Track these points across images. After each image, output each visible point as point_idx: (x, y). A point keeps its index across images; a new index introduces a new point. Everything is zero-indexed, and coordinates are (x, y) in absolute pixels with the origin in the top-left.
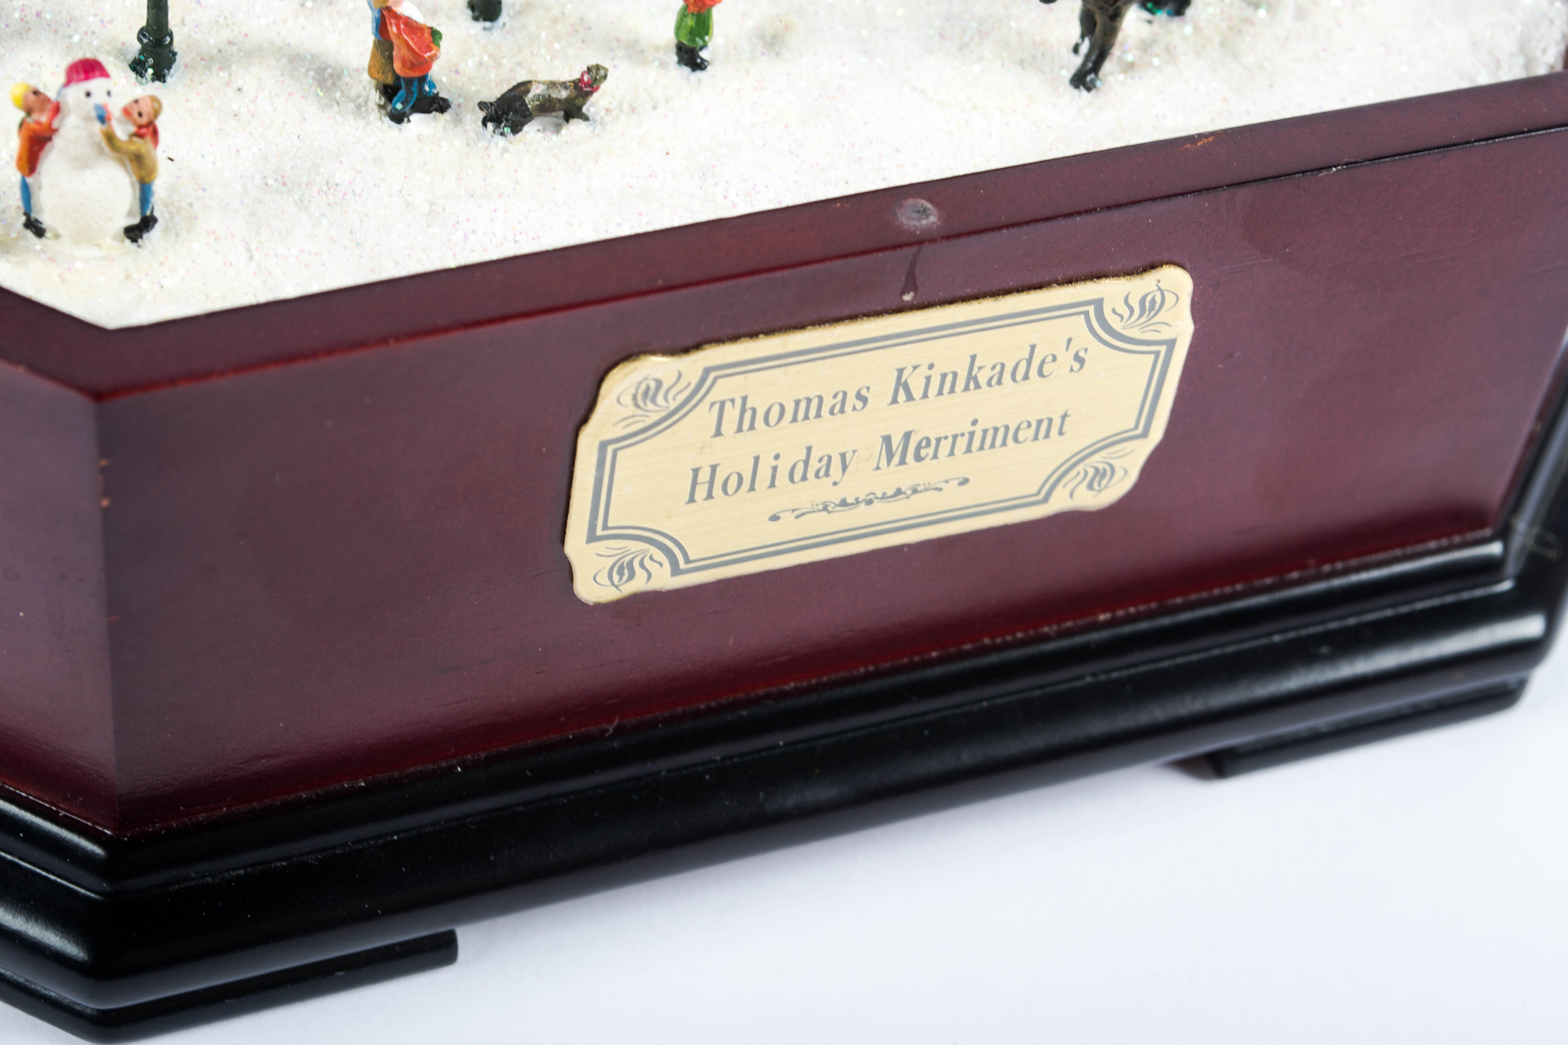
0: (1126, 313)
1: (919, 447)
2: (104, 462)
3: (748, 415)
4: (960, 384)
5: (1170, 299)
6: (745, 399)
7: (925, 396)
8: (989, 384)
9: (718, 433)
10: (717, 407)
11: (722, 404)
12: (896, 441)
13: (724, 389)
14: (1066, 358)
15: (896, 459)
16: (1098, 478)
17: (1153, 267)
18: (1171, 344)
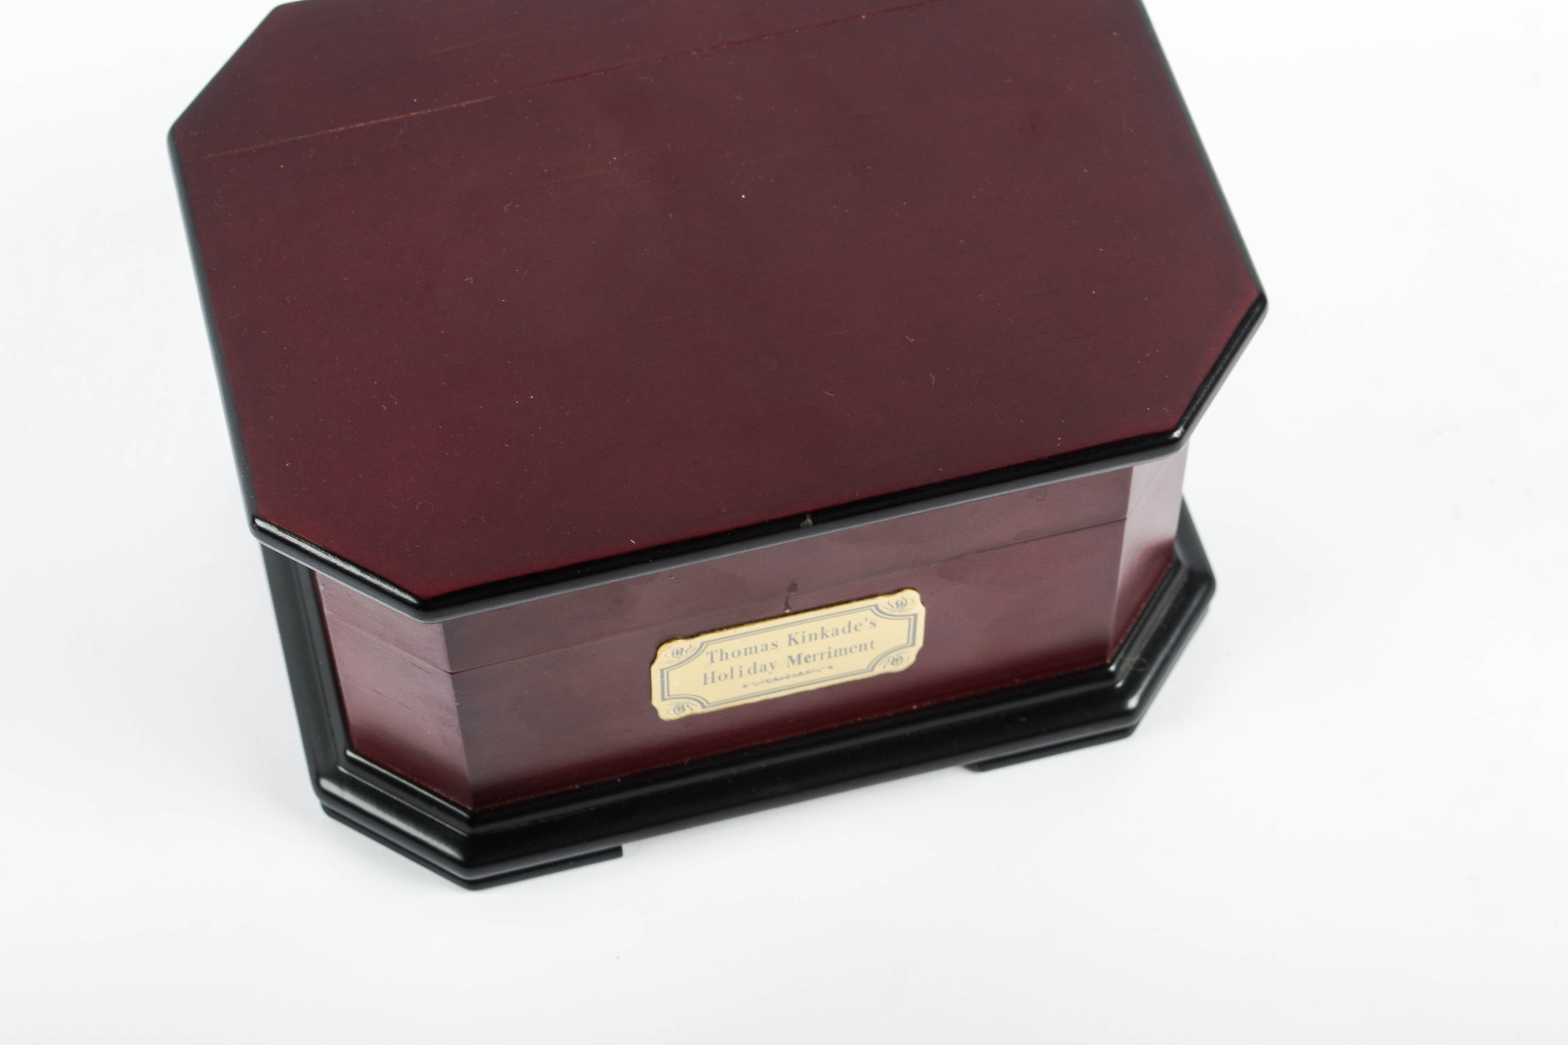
0: (890, 607)
1: (806, 659)
2: (458, 704)
3: (724, 656)
4: (819, 636)
5: (909, 602)
6: (721, 651)
7: (804, 641)
8: (833, 635)
9: (712, 661)
10: (709, 655)
11: (712, 653)
12: (795, 657)
13: (711, 648)
14: (867, 624)
15: (796, 663)
16: (895, 662)
17: (899, 590)
18: (915, 616)
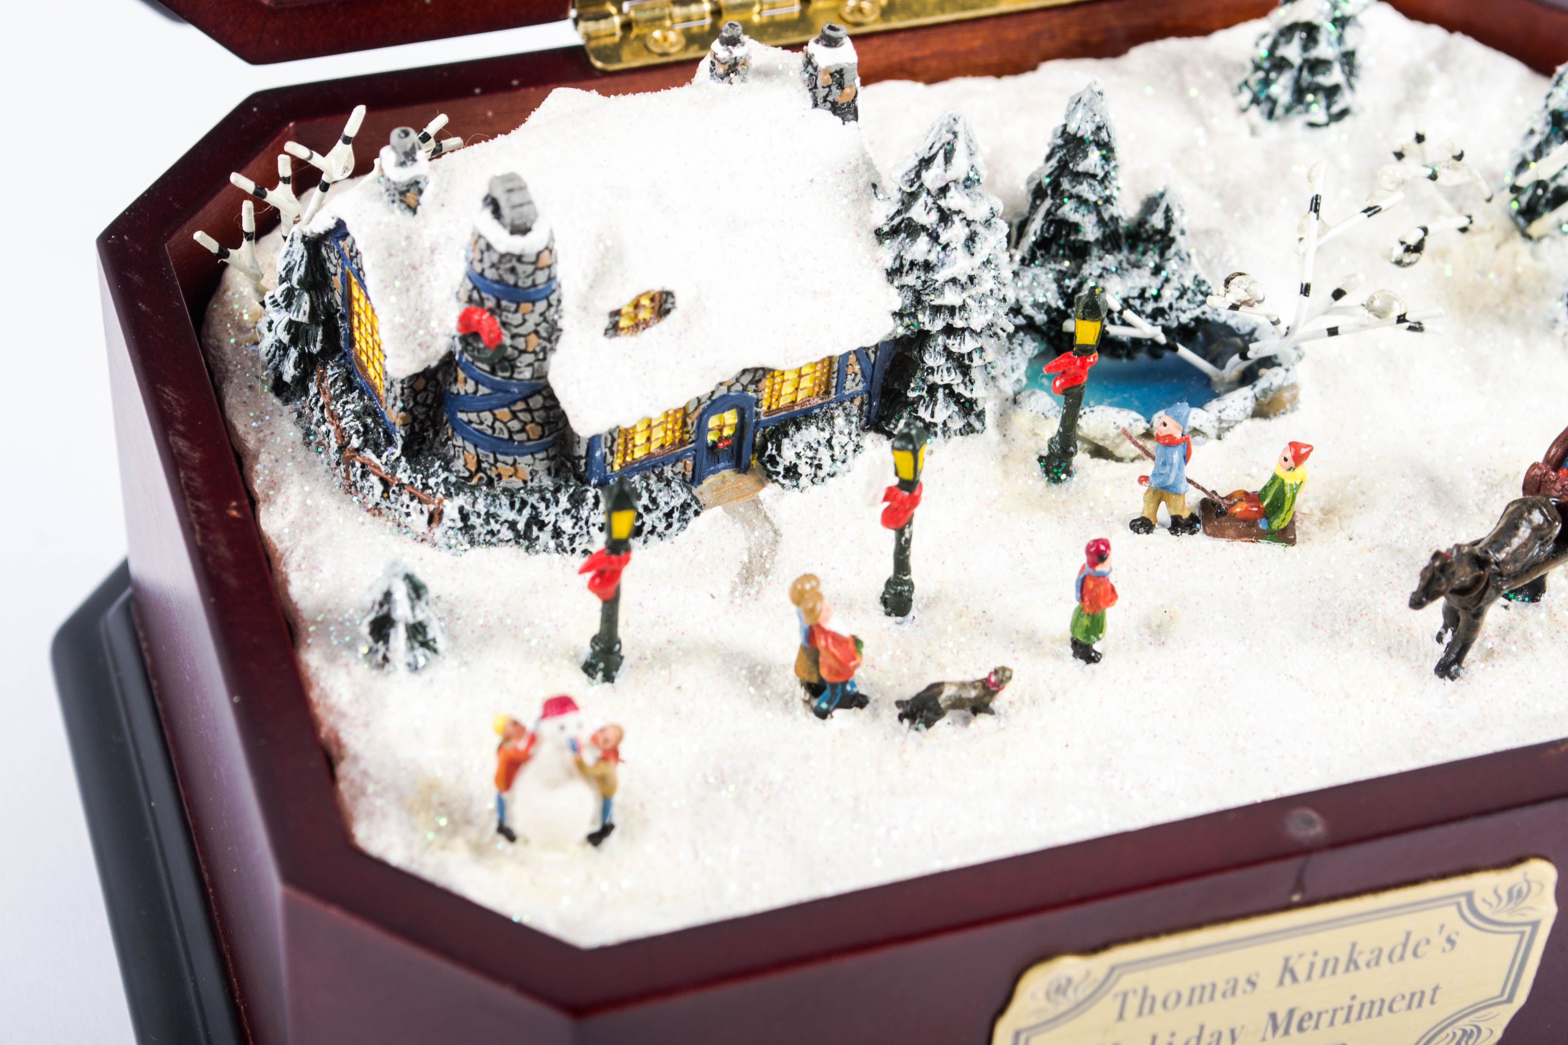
0: (1494, 900)
1: (1302, 1021)
3: (1148, 1003)
4: (1341, 966)
5: (1535, 888)
6: (1145, 990)
7: (1309, 977)
8: (1368, 965)
9: (1121, 1017)
10: (1119, 999)
11: (1125, 996)
12: (1281, 1018)
13: (1128, 982)
14: (1439, 941)
15: (1281, 1031)
16: (1465, 1039)
17: (1519, 860)
18: (1535, 925)
